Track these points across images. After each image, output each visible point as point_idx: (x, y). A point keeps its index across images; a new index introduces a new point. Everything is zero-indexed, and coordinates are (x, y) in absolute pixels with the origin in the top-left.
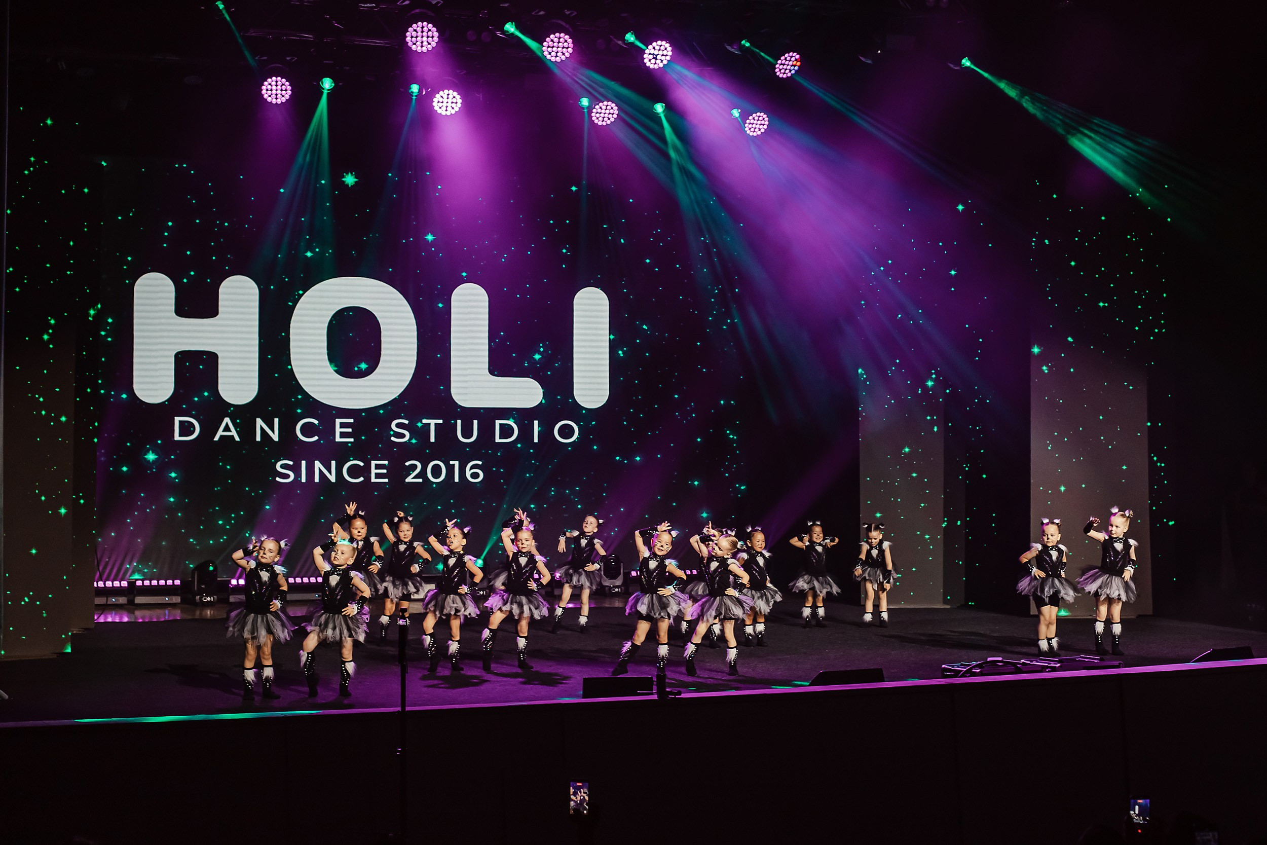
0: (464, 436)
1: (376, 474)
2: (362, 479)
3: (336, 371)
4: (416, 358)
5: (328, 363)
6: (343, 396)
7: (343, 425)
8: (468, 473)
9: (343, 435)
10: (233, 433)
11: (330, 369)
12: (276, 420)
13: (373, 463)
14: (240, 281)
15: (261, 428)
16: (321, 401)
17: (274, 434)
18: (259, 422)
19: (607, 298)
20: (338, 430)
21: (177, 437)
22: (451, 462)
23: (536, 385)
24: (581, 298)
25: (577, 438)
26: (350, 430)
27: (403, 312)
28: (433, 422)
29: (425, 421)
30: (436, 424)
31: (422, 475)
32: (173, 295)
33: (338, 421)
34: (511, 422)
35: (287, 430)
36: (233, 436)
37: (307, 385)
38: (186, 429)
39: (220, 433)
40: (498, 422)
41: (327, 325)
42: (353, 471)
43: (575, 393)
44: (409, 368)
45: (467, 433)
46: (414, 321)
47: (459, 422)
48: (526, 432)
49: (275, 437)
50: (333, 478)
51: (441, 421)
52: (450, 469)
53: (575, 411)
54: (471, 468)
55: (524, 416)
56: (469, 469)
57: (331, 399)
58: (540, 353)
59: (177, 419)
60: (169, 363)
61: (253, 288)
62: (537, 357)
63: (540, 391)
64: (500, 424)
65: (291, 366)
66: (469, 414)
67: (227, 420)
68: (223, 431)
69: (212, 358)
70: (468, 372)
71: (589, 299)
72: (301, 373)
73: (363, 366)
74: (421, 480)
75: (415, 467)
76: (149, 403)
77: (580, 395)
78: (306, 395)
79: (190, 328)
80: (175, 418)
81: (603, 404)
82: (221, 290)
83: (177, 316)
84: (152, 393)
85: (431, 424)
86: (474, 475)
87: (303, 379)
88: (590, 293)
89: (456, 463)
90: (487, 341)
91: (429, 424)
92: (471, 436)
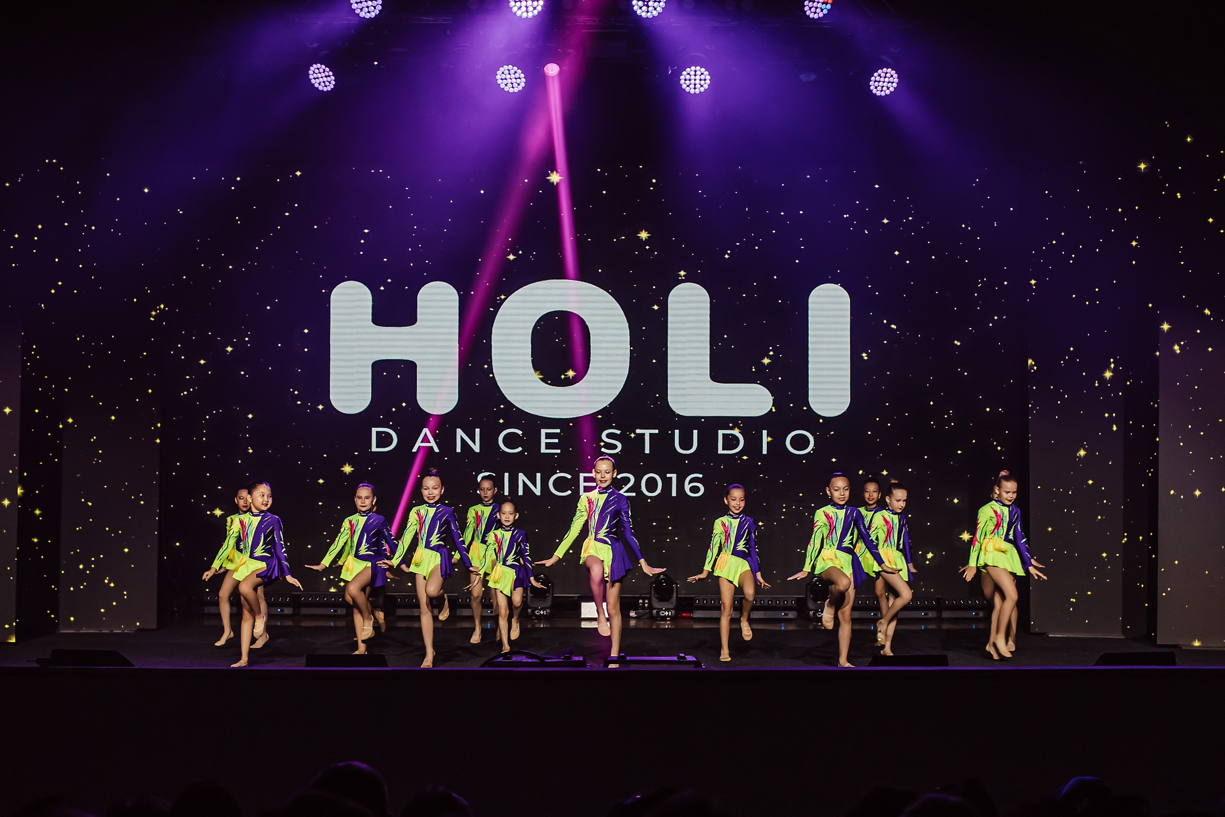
0: (682, 447)
1: (585, 487)
2: (569, 492)
3: (542, 379)
4: (628, 365)
5: (532, 370)
6: (549, 405)
7: (548, 436)
8: (687, 487)
9: (549, 446)
10: (433, 444)
11: (536, 377)
12: (478, 431)
13: (582, 476)
14: (439, 287)
15: (462, 438)
16: (525, 410)
17: (475, 444)
18: (460, 433)
19: (848, 296)
20: (544, 441)
21: (374, 449)
22: (668, 475)
23: (765, 391)
24: (818, 296)
25: (813, 449)
26: (556, 441)
27: (614, 315)
28: (647, 432)
29: (638, 431)
30: (650, 434)
31: (636, 488)
32: (370, 303)
33: (543, 432)
34: (736, 432)
35: (489, 441)
36: (432, 447)
37: (510, 394)
38: (384, 440)
39: (419, 443)
40: (721, 433)
41: (531, 331)
42: (561, 484)
43: (810, 400)
44: (621, 375)
45: (686, 443)
46: (627, 325)
47: (677, 432)
48: (753, 443)
49: (476, 448)
50: (537, 491)
51: (656, 431)
52: (667, 483)
53: (811, 420)
54: (691, 482)
55: (750, 426)
56: (688, 482)
57: (536, 408)
58: (769, 357)
59: (374, 430)
60: (367, 373)
61: (452, 294)
62: (766, 361)
63: (770, 398)
64: (723, 435)
65: (493, 374)
66: (688, 424)
67: (426, 431)
68: (422, 442)
69: (409, 368)
70: (686, 378)
71: (826, 296)
72: (505, 381)
73: (571, 373)
74: (634, 494)
75: (628, 480)
76: (345, 414)
77: (816, 402)
78: (509, 405)
79: (387, 337)
80: (373, 428)
81: (843, 412)
82: (420, 297)
83: (374, 325)
84: (349, 404)
85: (646, 435)
86: (695, 490)
87: (505, 388)
88: (829, 290)
89: (674, 476)
90: (708, 346)
91: (644, 434)
92: (691, 447)
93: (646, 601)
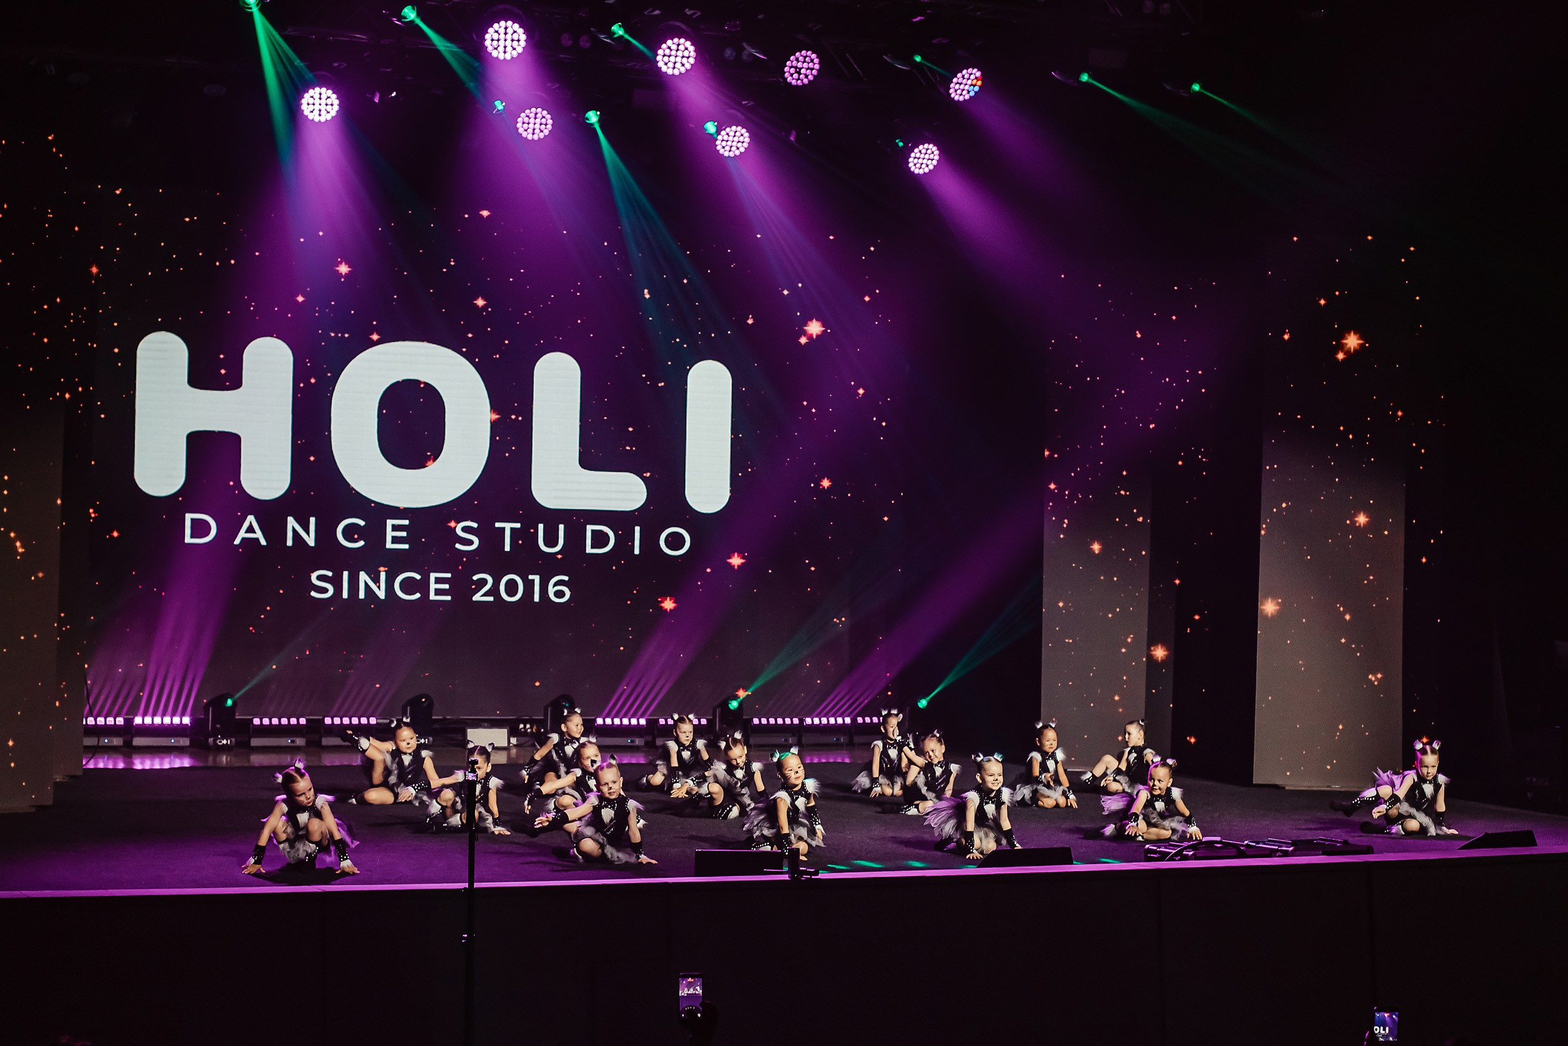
0: (547, 544)
1: (436, 590)
2: (418, 595)
3: (387, 459)
4: (488, 446)
5: (378, 448)
6: (398, 491)
7: (395, 528)
8: (551, 591)
9: (395, 540)
10: (259, 534)
11: (380, 456)
12: (312, 520)
13: (433, 576)
14: (270, 344)
15: (294, 530)
16: (369, 497)
17: (309, 537)
18: (291, 522)
19: (730, 375)
20: (390, 534)
21: (188, 539)
22: (531, 577)
23: (638, 481)
24: (697, 374)
25: (689, 550)
26: (404, 534)
27: (473, 387)
28: (508, 526)
29: (498, 525)
30: (512, 529)
31: (494, 591)
32: (185, 361)
33: (390, 523)
34: (605, 528)
35: (325, 533)
37: (351, 477)
38: (200, 528)
39: (242, 534)
40: (590, 528)
41: (378, 401)
42: (407, 586)
43: (687, 493)
44: (480, 458)
45: (551, 541)
47: (541, 527)
48: (624, 540)
49: (311, 541)
50: (381, 594)
51: (518, 525)
52: (529, 586)
53: (686, 515)
54: (555, 584)
55: (619, 520)
56: (552, 585)
57: (382, 495)
59: (189, 517)
60: (180, 446)
61: (285, 353)
63: (643, 489)
64: (592, 531)
65: (333, 455)
66: (553, 517)
67: (251, 519)
68: (247, 532)
69: (234, 441)
71: (706, 377)
72: (344, 460)
74: (491, 599)
75: (484, 581)
76: (153, 496)
77: (693, 497)
78: (351, 490)
79: (208, 402)
80: (187, 515)
81: (722, 508)
82: (246, 355)
83: (190, 387)
84: (157, 482)
85: (506, 529)
87: (346, 468)
88: (708, 367)
89: (536, 578)
91: (504, 529)
92: (555, 544)
93: (528, 726)
